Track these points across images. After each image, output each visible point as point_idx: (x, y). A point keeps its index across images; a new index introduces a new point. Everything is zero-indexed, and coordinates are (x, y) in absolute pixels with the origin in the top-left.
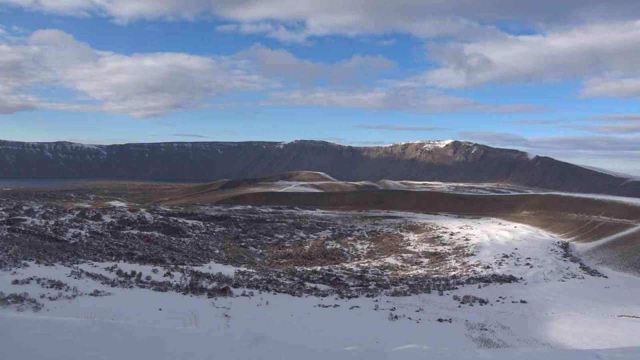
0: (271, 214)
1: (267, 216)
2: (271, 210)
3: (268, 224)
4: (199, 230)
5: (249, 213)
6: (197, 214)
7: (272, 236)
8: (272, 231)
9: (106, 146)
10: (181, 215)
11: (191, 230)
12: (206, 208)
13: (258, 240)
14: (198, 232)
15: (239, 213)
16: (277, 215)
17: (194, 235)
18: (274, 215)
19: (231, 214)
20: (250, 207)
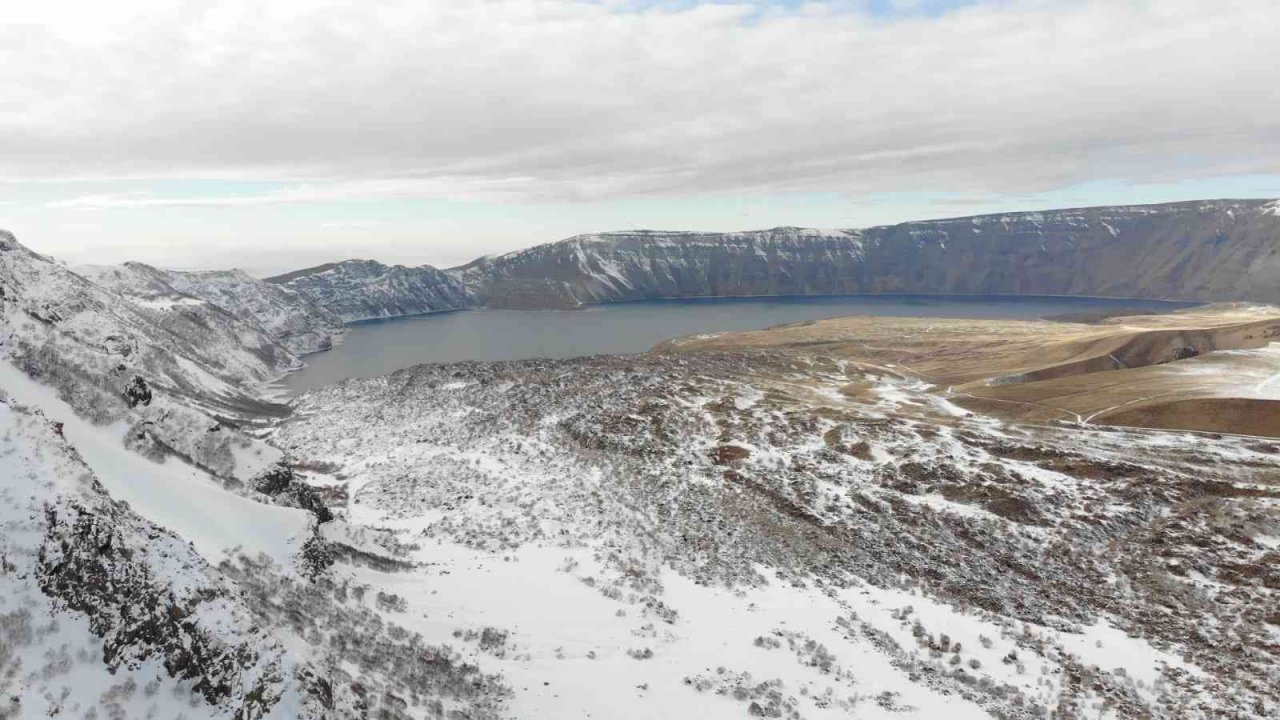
0: (1246, 468)
1: (1235, 471)
2: (1247, 455)
3: (1240, 499)
4: (1069, 507)
5: (1187, 460)
6: (1062, 455)
7: (1248, 541)
8: (1248, 526)
9: (863, 231)
10: (1026, 454)
11: (1052, 507)
12: (1083, 437)
13: (1211, 551)
14: (1066, 512)
15: (1163, 458)
16: (1262, 470)
17: (1059, 520)
18: (1255, 470)
19: (1144, 458)
20: (1190, 439)
